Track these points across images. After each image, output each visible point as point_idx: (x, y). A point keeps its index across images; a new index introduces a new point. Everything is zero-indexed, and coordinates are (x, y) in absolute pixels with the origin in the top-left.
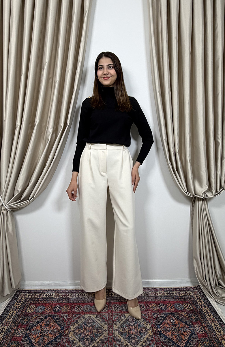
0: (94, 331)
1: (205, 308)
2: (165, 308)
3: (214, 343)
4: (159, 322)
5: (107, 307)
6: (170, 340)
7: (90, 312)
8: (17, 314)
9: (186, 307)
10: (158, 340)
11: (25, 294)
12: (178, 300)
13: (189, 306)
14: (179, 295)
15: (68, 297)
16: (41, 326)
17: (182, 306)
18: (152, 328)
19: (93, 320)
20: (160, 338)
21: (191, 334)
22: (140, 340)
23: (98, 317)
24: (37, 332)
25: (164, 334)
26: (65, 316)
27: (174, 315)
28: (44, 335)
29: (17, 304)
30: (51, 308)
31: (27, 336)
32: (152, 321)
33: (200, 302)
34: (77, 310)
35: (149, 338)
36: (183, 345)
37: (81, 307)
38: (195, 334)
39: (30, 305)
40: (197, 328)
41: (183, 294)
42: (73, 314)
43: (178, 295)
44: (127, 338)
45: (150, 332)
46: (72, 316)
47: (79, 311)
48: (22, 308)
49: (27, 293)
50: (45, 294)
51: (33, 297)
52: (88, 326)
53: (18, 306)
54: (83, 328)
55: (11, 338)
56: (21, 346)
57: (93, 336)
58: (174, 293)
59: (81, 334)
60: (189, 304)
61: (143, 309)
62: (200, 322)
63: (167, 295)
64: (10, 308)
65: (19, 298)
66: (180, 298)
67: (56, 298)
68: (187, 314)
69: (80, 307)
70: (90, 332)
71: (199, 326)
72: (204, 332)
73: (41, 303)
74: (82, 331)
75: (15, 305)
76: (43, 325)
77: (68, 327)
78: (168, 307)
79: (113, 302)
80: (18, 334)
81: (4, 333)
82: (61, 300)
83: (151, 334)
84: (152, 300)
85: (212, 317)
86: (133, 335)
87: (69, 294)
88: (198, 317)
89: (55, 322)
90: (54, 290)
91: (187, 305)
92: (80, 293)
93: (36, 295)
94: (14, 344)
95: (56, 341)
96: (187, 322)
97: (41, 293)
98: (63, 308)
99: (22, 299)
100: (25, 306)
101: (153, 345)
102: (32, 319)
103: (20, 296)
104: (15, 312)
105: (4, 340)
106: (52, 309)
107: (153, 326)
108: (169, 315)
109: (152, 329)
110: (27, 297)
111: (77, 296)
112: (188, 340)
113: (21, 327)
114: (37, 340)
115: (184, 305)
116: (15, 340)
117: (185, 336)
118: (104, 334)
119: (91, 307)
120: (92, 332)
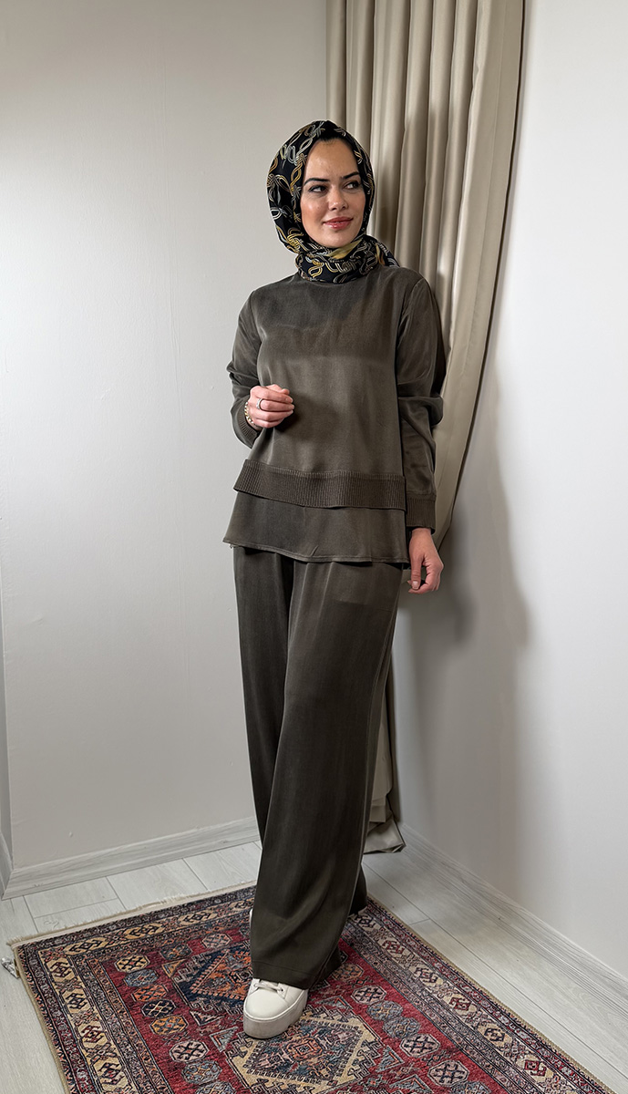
0: (315, 1060)
5: (430, 1048)
7: (376, 1025)
19: (349, 1044)
23: (371, 1048)
31: (215, 955)
34: (362, 994)
37: (378, 997)
42: (337, 993)
47: (362, 999)
52: (322, 1042)
54: (306, 1035)
57: (296, 1065)
59: (282, 1040)
69: (375, 995)
70: (302, 1054)
79: (467, 1055)
80: (210, 940)
87: (406, 951)
95: (231, 1006)
118: (316, 1086)
119: (398, 1016)
120: (306, 1057)
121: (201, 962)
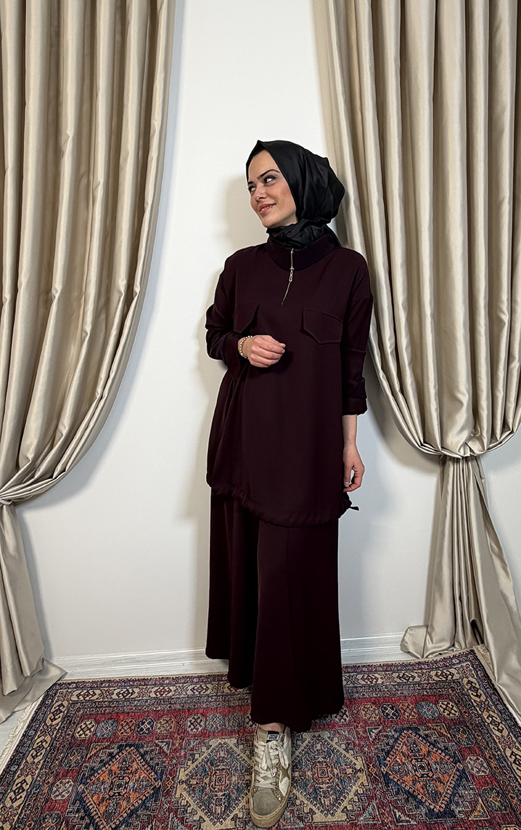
0: (234, 779)
1: (488, 711)
2: (395, 715)
3: (514, 798)
4: (382, 751)
6: (411, 795)
7: (224, 733)
8: (53, 744)
9: (444, 709)
10: (382, 797)
11: (69, 690)
12: (425, 693)
13: (452, 709)
14: (428, 680)
15: (170, 694)
16: (111, 770)
17: (435, 708)
18: (368, 765)
19: (230, 752)
20: (387, 790)
21: (457, 780)
22: (341, 798)
23: (242, 744)
24: (102, 787)
25: (396, 780)
26: (165, 745)
27: (416, 730)
28: (119, 793)
29: (53, 717)
30: (130, 724)
31: (80, 798)
32: (366, 749)
33: (477, 696)
34: (192, 727)
35: (361, 791)
36: (440, 807)
37: (201, 720)
38: (467, 780)
39: (82, 719)
40: (472, 762)
41: (436, 678)
42: (182, 739)
43: (426, 682)
44: (310, 794)
45: (363, 778)
46: (180, 744)
47: (197, 729)
48: (64, 727)
49: (73, 688)
50: (115, 692)
51: (87, 698)
52: (219, 767)
53: (54, 723)
54: (208, 774)
55: (40, 806)
56: (67, 825)
57: (232, 792)
58: (416, 675)
59: (203, 790)
60: (451, 704)
61: (345, 720)
62: (479, 748)
63: (398, 680)
64: (36, 732)
65: (56, 702)
66: (430, 689)
67: (141, 698)
68: (449, 728)
69: (199, 721)
70: (224, 783)
71: (475, 758)
72: (488, 772)
73: (109, 713)
74: (207, 781)
75: (49, 722)
76: (113, 768)
77: (173, 774)
78: (403, 711)
80: (57, 793)
81: (25, 793)
82: (153, 704)
83: (366, 782)
84: (364, 695)
85: (505, 732)
86: (324, 786)
87: (171, 688)
88: (474, 735)
89: (142, 760)
90: (136, 680)
91: (447, 705)
92: (196, 683)
93: (94, 693)
94: (50, 820)
95: (147, 808)
96: (447, 749)
97: (106, 689)
98: (159, 725)
99: (62, 705)
100: (71, 722)
101: (370, 808)
102: (89, 756)
103: (59, 696)
104: (48, 739)
105: (26, 811)
106: (133, 728)
107: (368, 761)
108: (405, 732)
109: (368, 768)
110: (74, 698)
111: (189, 693)
112: (454, 794)
113: (65, 776)
114: (103, 809)
115: (441, 706)
116: (51, 809)
117: (444, 784)
119: (224, 719)
120: (228, 782)
121: (78, 811)
